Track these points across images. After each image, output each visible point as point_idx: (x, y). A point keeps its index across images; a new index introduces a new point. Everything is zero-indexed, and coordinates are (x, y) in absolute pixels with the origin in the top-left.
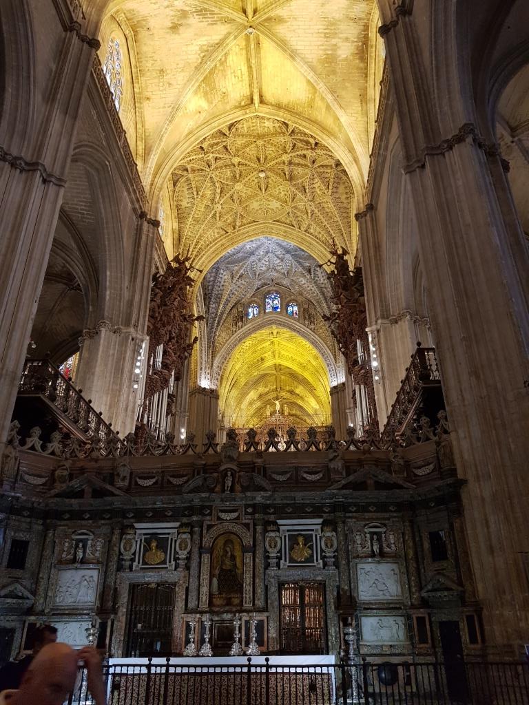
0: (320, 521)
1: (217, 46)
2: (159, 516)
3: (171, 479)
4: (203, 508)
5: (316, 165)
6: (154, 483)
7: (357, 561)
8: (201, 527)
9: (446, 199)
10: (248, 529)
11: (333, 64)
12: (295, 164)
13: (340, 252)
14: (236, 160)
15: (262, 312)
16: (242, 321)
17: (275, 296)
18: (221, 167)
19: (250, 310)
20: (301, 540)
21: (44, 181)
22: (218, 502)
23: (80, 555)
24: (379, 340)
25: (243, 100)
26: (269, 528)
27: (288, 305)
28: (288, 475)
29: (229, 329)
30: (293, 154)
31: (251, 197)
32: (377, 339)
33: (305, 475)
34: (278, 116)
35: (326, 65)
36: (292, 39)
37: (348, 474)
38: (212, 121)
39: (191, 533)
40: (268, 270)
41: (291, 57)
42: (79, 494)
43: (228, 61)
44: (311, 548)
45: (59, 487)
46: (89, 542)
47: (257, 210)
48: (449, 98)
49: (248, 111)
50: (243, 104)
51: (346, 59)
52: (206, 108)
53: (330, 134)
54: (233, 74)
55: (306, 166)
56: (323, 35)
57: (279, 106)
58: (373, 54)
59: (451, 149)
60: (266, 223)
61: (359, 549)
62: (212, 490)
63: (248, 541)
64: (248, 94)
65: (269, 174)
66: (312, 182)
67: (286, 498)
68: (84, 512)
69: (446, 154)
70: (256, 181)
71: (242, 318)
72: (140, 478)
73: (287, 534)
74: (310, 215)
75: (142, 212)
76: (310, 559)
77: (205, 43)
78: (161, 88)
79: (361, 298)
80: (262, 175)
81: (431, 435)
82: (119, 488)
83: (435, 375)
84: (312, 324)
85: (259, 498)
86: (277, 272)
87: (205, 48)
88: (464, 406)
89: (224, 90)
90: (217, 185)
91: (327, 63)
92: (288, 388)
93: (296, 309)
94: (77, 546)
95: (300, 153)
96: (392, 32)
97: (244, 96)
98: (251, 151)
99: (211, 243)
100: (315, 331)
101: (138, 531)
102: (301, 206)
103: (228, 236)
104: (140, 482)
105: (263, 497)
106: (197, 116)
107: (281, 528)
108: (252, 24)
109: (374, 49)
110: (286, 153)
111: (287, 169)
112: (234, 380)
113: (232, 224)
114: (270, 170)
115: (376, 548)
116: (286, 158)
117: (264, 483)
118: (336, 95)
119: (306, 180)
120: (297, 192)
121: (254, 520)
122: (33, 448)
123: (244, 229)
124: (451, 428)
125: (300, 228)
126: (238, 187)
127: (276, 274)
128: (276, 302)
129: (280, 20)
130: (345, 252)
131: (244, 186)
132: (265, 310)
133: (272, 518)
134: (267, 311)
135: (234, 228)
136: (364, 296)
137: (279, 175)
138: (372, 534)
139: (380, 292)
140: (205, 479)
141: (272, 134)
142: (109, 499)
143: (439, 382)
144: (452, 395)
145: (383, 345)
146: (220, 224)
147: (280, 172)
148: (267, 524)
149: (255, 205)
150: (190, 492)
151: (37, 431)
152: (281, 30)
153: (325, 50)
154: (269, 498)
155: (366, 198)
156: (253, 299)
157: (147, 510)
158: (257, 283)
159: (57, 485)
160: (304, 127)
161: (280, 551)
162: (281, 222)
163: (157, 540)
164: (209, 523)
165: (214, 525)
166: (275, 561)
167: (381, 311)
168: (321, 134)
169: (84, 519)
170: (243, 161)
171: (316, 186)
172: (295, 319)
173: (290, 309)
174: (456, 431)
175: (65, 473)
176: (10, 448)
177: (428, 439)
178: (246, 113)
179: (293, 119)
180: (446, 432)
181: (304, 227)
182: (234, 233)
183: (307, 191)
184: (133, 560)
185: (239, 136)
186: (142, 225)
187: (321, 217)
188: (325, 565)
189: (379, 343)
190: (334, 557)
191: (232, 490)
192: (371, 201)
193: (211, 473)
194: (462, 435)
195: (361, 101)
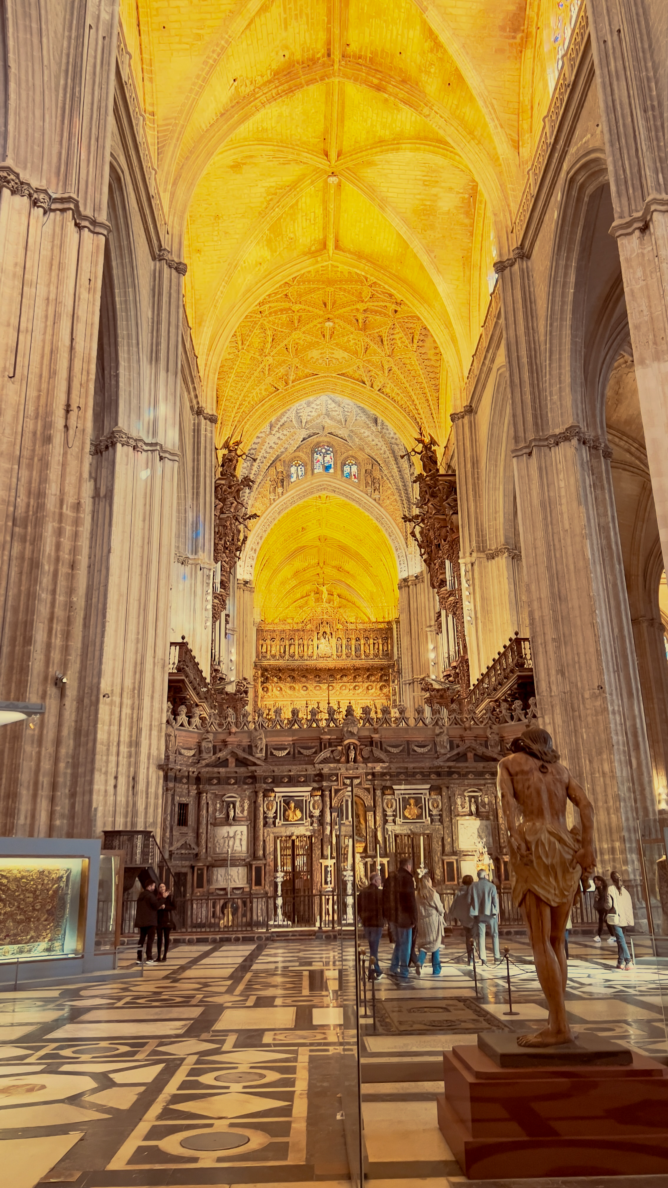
0: (428, 786)
1: (288, 189)
2: (293, 781)
3: (302, 751)
4: (331, 775)
5: (398, 315)
6: (287, 754)
7: (458, 818)
8: (330, 791)
9: (549, 496)
10: (369, 793)
11: (431, 217)
12: (372, 311)
13: (427, 440)
14: (296, 307)
15: (309, 473)
16: (283, 486)
17: (327, 450)
18: (276, 312)
19: (293, 469)
20: (412, 801)
21: (161, 458)
22: (343, 771)
23: (232, 814)
24: (473, 575)
25: (314, 244)
26: (386, 792)
27: (344, 464)
28: (401, 748)
29: (265, 496)
30: (371, 304)
31: (311, 346)
32: (470, 573)
33: (416, 748)
34: (358, 268)
35: (423, 217)
36: (382, 185)
37: (452, 748)
38: (275, 273)
39: (322, 796)
40: (319, 416)
41: (381, 207)
42: (224, 763)
43: (300, 204)
44: (421, 808)
45: (209, 757)
46: (238, 804)
47: (317, 359)
48: (560, 388)
49: (319, 259)
50: (313, 248)
51: (448, 213)
52: (269, 258)
53: (423, 300)
54: (304, 218)
55: (385, 314)
56: (421, 183)
57: (359, 256)
58: (482, 212)
59: (557, 445)
60: (328, 377)
61: (460, 809)
62: (338, 761)
63: (369, 802)
64: (321, 237)
65: (336, 321)
66: (392, 332)
67: (400, 768)
68: (229, 778)
69: (552, 449)
70: (319, 326)
71: (282, 481)
72: (275, 749)
73: (401, 797)
74: (386, 372)
75: (198, 408)
76: (420, 816)
77: (273, 184)
78: (215, 239)
79: (454, 516)
80: (329, 324)
81: (522, 717)
82: (259, 758)
83: (529, 664)
84: (377, 492)
85: (378, 768)
86: (332, 419)
87: (272, 190)
88: (551, 696)
89: (292, 236)
90: (269, 333)
91: (424, 215)
92: (334, 563)
93: (354, 469)
94: (229, 807)
95: (382, 304)
96: (507, 271)
97: (315, 240)
98: (317, 297)
99: (257, 404)
100: (381, 502)
101: (277, 794)
102: (375, 359)
103: (278, 394)
104: (275, 752)
105: (381, 768)
106: (257, 269)
107: (396, 792)
108: (334, 170)
109: (483, 206)
110: (362, 302)
111: (360, 318)
112: (266, 558)
113: (285, 377)
114: (340, 317)
115: (473, 808)
116: (361, 306)
117: (383, 756)
118: (432, 255)
119: (384, 331)
120: (371, 344)
121: (374, 785)
122: (182, 725)
123: (299, 384)
124: (538, 715)
125: (372, 387)
126: (295, 335)
127: (329, 421)
128: (328, 458)
129: (370, 164)
130: (433, 442)
131: (304, 333)
132: (313, 470)
133: (388, 784)
134: (316, 471)
135: (287, 383)
136: (457, 513)
137: (350, 323)
138: (470, 797)
139: (477, 519)
140: (332, 751)
141: (346, 281)
142: (253, 768)
143: (531, 670)
144: (542, 684)
145: (477, 582)
146: (269, 380)
147: (352, 318)
148: (384, 789)
149: (315, 353)
150: (320, 763)
151: (183, 710)
152: (369, 174)
153: (422, 200)
154: (386, 768)
155: (464, 394)
156: (297, 454)
157: (283, 777)
158: (304, 433)
159: (204, 755)
160: (390, 286)
161: (395, 811)
162: (347, 376)
163: (294, 801)
164: (336, 787)
165: (341, 790)
166: (392, 818)
167: (478, 542)
168: (411, 298)
169: (230, 784)
170: (303, 307)
171: (397, 337)
172: (353, 484)
173: (347, 469)
174: (543, 717)
175: (211, 745)
176: (169, 727)
177: (520, 720)
178: (317, 262)
179: (376, 274)
180: (534, 716)
181: (377, 385)
182: (286, 390)
183: (385, 343)
184: (275, 818)
185: (304, 282)
186: (199, 424)
187: (402, 376)
188: (432, 821)
189: (473, 579)
190: (440, 815)
191: (355, 761)
192: (471, 402)
193: (336, 746)
194: (547, 720)
195: (464, 264)
